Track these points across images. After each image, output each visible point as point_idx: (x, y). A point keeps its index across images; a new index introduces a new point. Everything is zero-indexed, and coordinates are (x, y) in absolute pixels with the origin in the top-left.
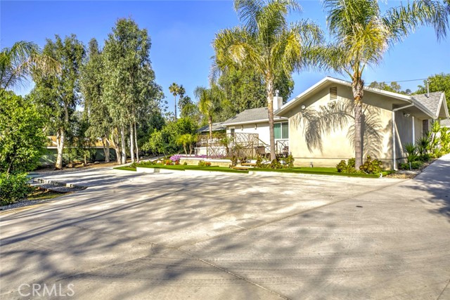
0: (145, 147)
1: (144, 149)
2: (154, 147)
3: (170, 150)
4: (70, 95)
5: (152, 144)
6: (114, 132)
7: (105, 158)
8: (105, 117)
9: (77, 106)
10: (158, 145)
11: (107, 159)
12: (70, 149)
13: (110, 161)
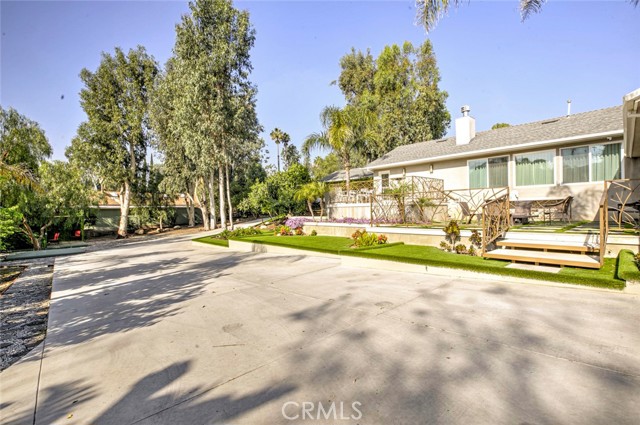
0: (243, 206)
1: (241, 208)
2: (255, 205)
3: (280, 209)
4: (136, 132)
5: (252, 200)
6: (198, 184)
7: (188, 220)
8: (185, 162)
9: (148, 148)
10: (261, 202)
11: (191, 222)
12: (140, 209)
13: (196, 224)
